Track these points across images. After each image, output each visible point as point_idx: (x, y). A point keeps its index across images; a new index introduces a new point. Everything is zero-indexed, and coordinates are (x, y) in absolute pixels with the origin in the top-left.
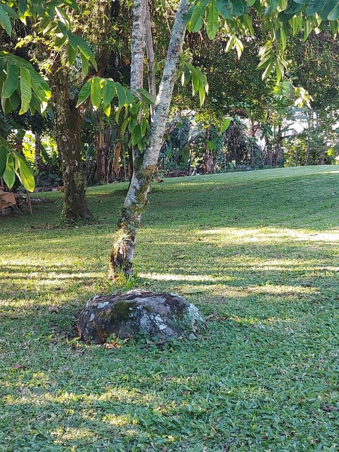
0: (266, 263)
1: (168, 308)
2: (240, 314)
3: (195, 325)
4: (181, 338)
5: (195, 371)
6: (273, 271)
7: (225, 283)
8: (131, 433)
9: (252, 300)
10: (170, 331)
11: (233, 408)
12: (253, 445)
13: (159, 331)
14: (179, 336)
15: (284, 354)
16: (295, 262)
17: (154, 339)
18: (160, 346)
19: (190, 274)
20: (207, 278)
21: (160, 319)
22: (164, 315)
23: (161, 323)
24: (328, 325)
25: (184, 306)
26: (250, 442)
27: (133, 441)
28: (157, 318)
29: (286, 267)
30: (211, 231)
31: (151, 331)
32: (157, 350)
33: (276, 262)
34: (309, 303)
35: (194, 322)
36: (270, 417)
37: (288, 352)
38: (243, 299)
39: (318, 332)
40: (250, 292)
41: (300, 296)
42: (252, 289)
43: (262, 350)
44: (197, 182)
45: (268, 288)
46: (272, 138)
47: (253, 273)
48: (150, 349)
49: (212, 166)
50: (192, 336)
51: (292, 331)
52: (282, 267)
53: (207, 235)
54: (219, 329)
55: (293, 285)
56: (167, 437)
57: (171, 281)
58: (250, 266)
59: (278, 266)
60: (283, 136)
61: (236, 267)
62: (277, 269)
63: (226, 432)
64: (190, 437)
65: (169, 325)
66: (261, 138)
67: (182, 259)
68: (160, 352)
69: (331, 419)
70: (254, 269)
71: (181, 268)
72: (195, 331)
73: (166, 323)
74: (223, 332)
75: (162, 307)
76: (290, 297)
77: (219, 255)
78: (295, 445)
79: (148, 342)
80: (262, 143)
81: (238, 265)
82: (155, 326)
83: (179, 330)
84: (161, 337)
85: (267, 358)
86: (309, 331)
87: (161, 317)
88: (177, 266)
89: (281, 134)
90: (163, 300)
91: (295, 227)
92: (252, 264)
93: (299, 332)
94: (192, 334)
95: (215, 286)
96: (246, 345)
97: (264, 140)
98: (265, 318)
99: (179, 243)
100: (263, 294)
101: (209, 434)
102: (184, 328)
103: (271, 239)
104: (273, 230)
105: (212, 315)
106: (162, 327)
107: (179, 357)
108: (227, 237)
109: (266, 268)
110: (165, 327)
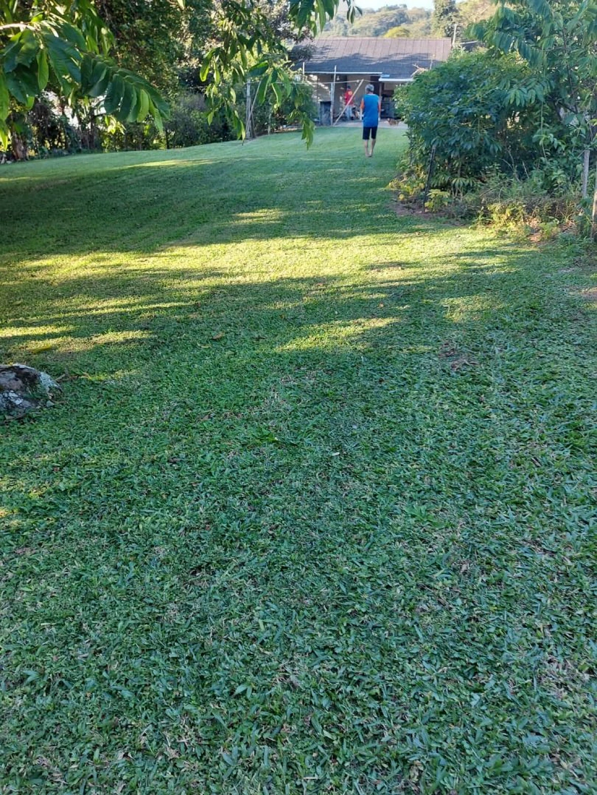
0: (105, 304)
1: (20, 382)
2: (90, 371)
3: (49, 392)
4: (39, 407)
5: (60, 444)
6: (113, 313)
7: (69, 333)
8: (15, 523)
9: (98, 351)
10: (27, 403)
11: (99, 477)
12: (121, 509)
13: (15, 406)
14: (37, 406)
15: (135, 410)
16: (131, 300)
17: (12, 413)
18: (20, 420)
19: (32, 325)
20: (50, 329)
21: (14, 395)
22: (17, 390)
23: (16, 398)
24: (166, 372)
25: (36, 377)
26: (118, 507)
27: (18, 530)
28: (11, 394)
29: (125, 306)
30: (41, 261)
31: (8, 408)
32: (19, 425)
33: (113, 302)
34: (149, 349)
35: (48, 389)
36: (131, 480)
37: (138, 408)
38: (91, 352)
39: (160, 381)
40: (95, 343)
41: (140, 341)
42: (96, 339)
43: (115, 409)
44: (10, 177)
45: (111, 336)
46: (84, 116)
47: (95, 317)
48: (11, 424)
49: (25, 151)
50: (49, 403)
51: (139, 384)
52: (120, 307)
53: (39, 268)
54: (73, 391)
55: (132, 330)
56: (48, 520)
57: (14, 338)
58: (90, 309)
59: (116, 307)
60: (96, 114)
61: (77, 311)
62: (117, 310)
63: (97, 502)
64: (68, 515)
65: (25, 399)
66: (73, 116)
67: (19, 305)
68: (22, 426)
69: (176, 470)
70: (94, 312)
71: (21, 319)
72: (50, 397)
73: (21, 397)
74: (77, 393)
75: (13, 382)
76: (132, 345)
77: (57, 296)
78: (152, 503)
79: (7, 417)
80: (74, 122)
81: (79, 308)
82: (11, 402)
83: (35, 401)
84: (20, 410)
85: (121, 417)
86: (153, 381)
87: (15, 392)
88: (16, 316)
89: (93, 112)
90: (13, 375)
91: (125, 250)
92: (91, 306)
93: (144, 384)
94: (49, 402)
95: (60, 339)
96: (101, 406)
97: (76, 118)
98: (113, 372)
99: (11, 283)
100: (108, 344)
101: (83, 508)
102: (40, 397)
103: (105, 270)
104: (105, 255)
105: (64, 375)
106: (18, 402)
107: (41, 431)
108: (62, 271)
109: (106, 311)
110: (21, 401)
